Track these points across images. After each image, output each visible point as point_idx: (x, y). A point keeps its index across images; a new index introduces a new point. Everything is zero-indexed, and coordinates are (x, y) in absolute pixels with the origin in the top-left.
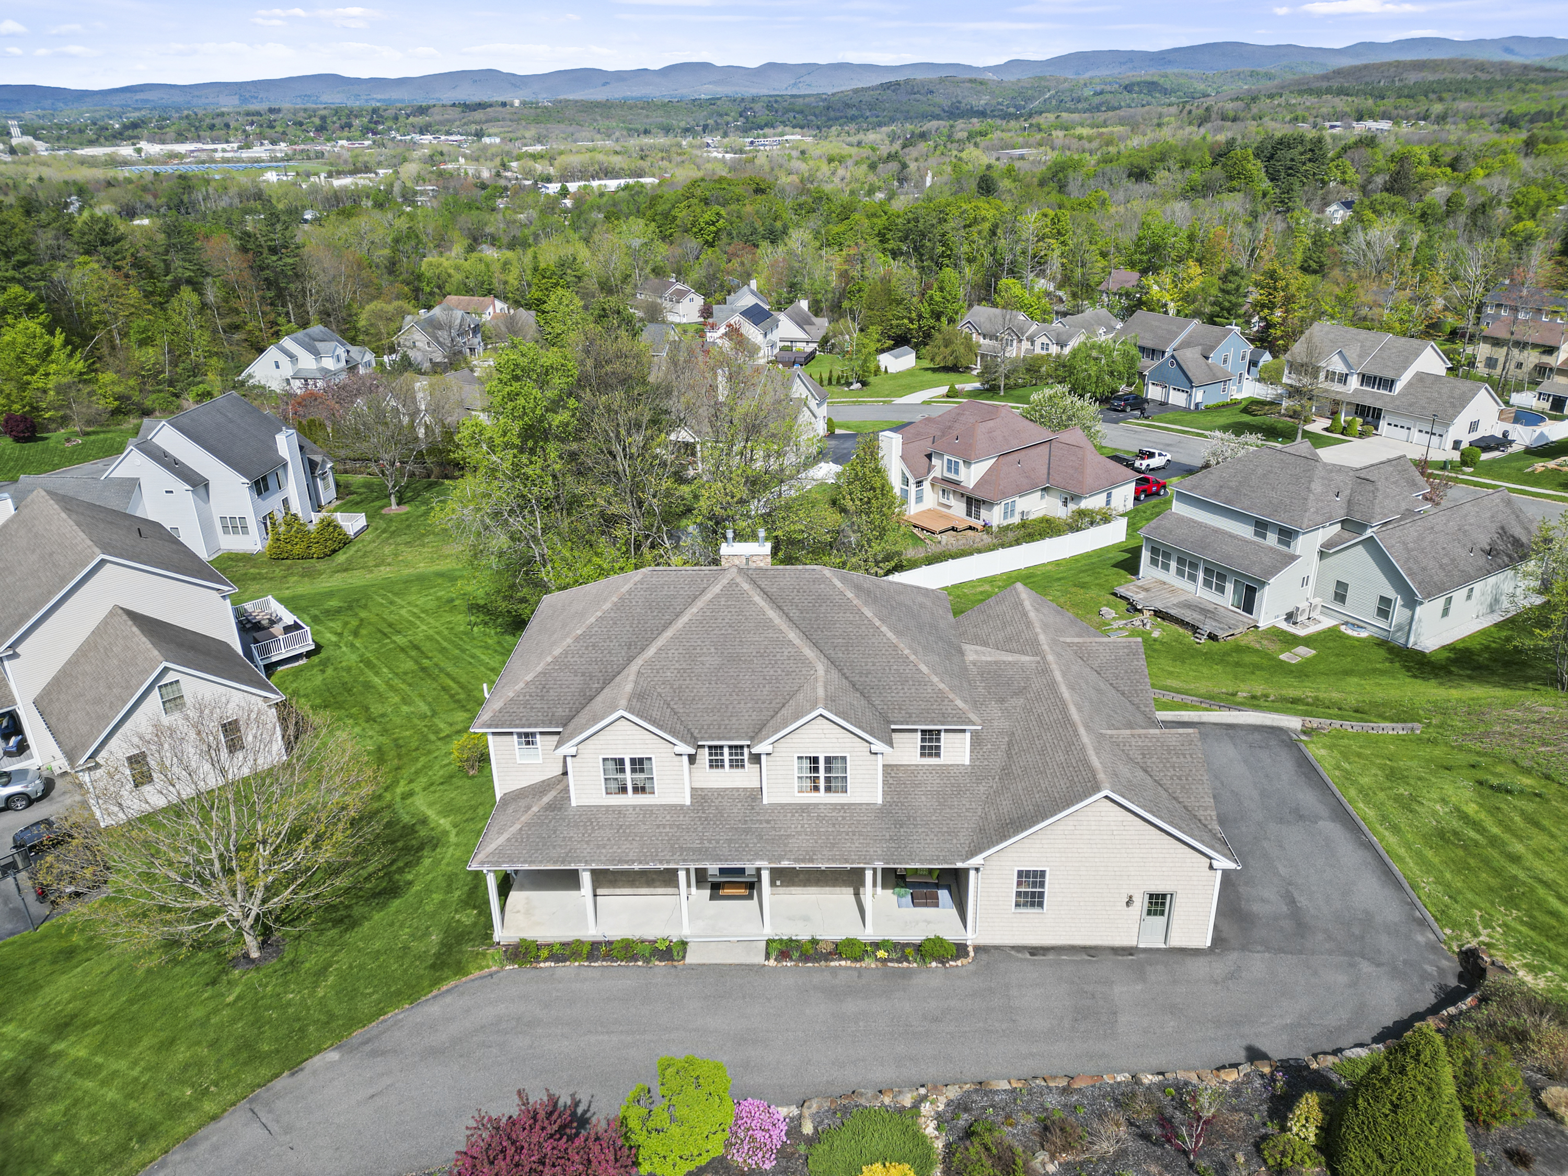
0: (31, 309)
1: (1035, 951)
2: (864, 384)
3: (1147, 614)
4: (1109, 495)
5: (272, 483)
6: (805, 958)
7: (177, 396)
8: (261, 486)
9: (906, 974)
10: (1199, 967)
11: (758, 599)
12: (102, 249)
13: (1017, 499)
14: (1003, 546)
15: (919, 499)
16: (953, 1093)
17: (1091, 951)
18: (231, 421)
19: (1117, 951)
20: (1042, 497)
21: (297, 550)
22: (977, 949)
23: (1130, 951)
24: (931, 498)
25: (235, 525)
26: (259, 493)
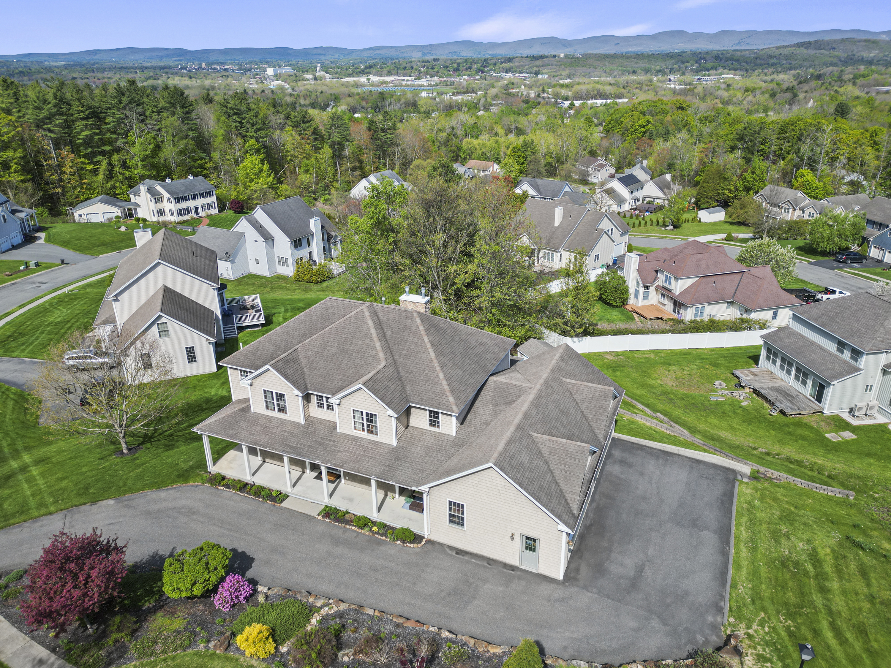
0: (258, 151)
1: (459, 552)
2: (676, 227)
3: (747, 390)
4: (775, 313)
5: (304, 242)
6: (337, 520)
7: (316, 199)
8: (297, 243)
9: (380, 543)
10: (546, 589)
11: (370, 322)
12: (302, 125)
13: (706, 306)
14: (673, 332)
15: (646, 297)
16: (343, 607)
17: (490, 561)
18: (292, 210)
19: (506, 566)
20: (728, 307)
21: (306, 278)
22: (429, 542)
23: (513, 568)
24: (654, 298)
25: (283, 262)
26: (296, 247)
